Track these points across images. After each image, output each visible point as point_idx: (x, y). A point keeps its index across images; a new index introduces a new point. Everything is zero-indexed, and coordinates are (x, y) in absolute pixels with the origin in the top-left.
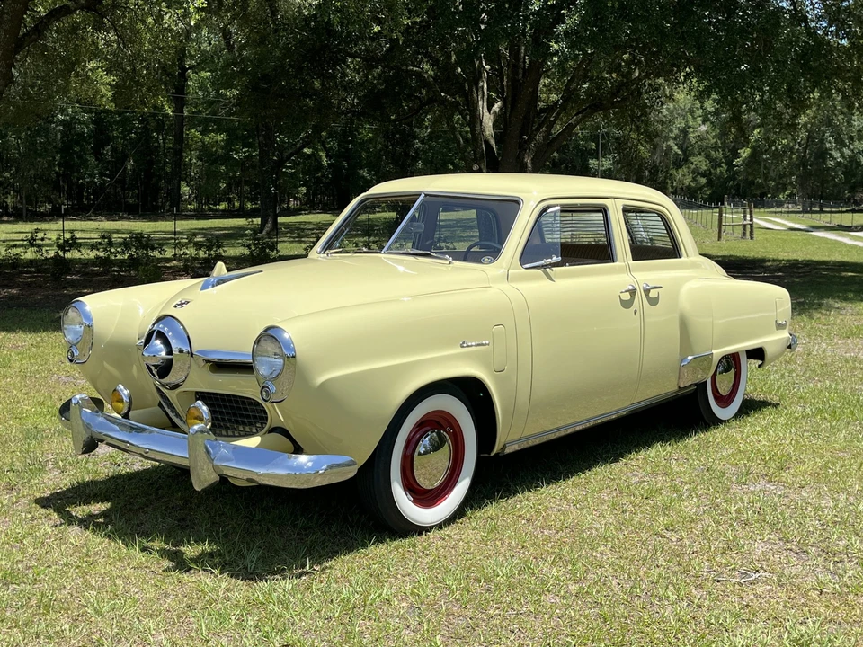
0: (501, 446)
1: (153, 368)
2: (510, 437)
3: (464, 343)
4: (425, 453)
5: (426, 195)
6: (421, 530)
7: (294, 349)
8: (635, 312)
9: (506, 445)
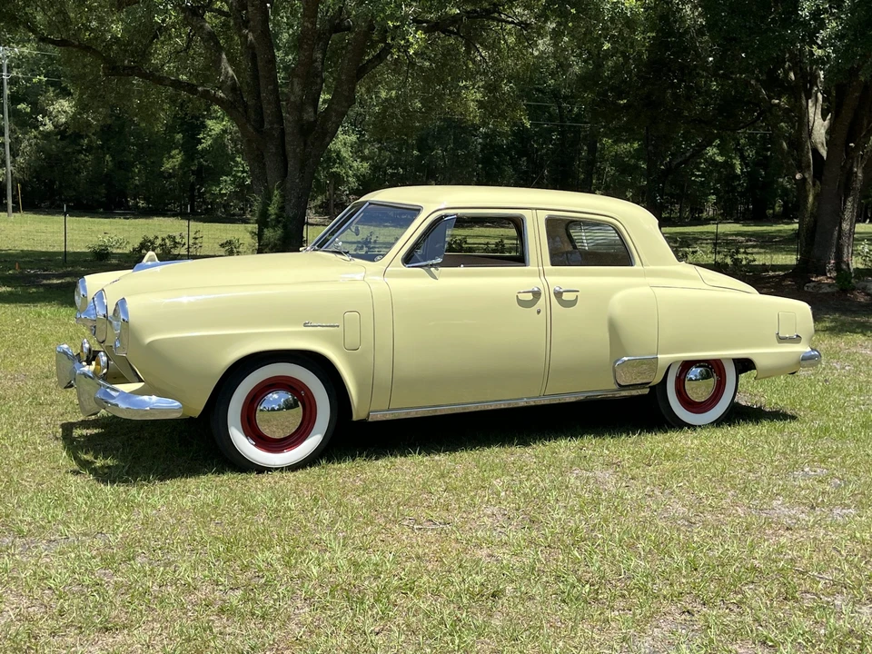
2: (373, 407)
3: (308, 323)
6: (263, 470)
8: (539, 312)
9: (369, 415)
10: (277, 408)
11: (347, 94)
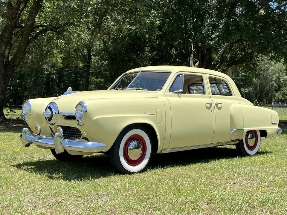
0: (160, 151)
1: (47, 118)
2: (163, 147)
3: (146, 113)
4: (133, 149)
5: (142, 72)
6: (130, 173)
7: (87, 109)
8: (212, 111)
9: (162, 150)
10: (132, 148)
11: (23, 51)
